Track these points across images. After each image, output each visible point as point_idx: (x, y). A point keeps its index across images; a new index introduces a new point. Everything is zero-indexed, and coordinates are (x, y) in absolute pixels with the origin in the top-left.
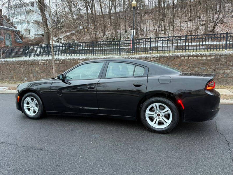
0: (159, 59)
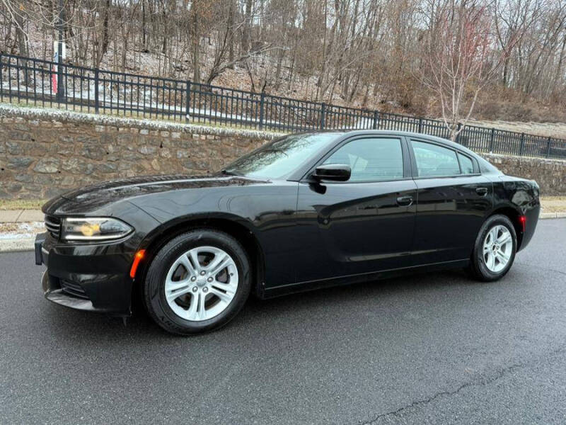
0: (221, 139)
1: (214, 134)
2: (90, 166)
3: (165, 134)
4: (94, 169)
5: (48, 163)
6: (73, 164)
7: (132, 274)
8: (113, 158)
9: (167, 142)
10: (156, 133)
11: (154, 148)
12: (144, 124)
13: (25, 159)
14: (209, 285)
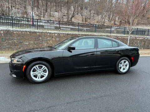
1: (66, 34)
2: (36, 43)
3: (53, 34)
4: (37, 43)
5: (27, 42)
6: (32, 42)
7: (23, 70)
8: (41, 41)
9: (54, 36)
10: (51, 34)
11: (51, 38)
12: (48, 32)
13: (21, 41)
14: (41, 73)
